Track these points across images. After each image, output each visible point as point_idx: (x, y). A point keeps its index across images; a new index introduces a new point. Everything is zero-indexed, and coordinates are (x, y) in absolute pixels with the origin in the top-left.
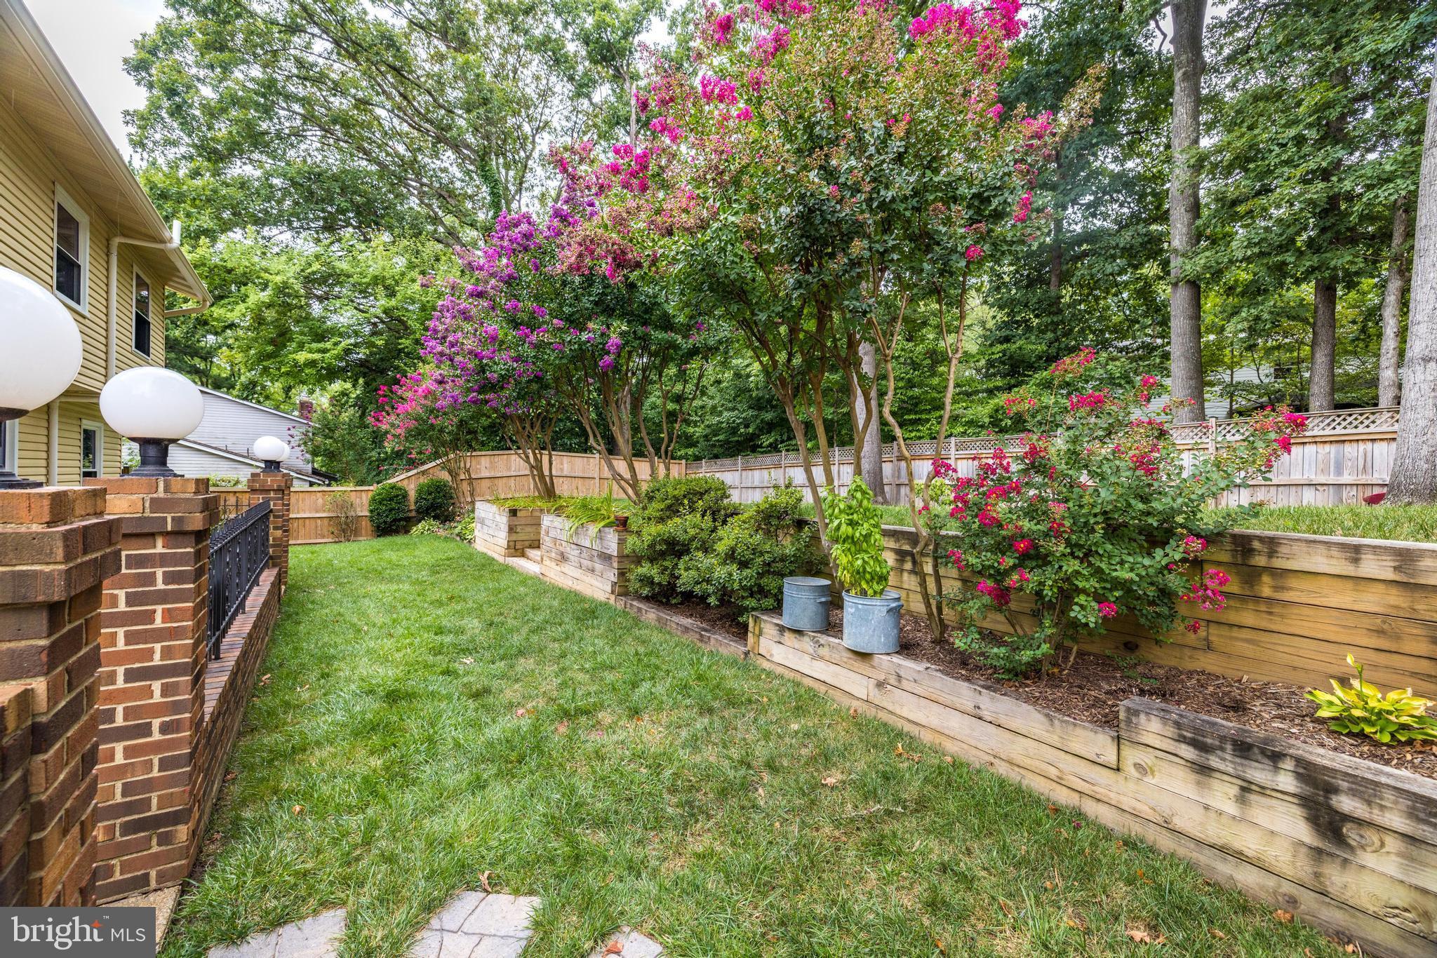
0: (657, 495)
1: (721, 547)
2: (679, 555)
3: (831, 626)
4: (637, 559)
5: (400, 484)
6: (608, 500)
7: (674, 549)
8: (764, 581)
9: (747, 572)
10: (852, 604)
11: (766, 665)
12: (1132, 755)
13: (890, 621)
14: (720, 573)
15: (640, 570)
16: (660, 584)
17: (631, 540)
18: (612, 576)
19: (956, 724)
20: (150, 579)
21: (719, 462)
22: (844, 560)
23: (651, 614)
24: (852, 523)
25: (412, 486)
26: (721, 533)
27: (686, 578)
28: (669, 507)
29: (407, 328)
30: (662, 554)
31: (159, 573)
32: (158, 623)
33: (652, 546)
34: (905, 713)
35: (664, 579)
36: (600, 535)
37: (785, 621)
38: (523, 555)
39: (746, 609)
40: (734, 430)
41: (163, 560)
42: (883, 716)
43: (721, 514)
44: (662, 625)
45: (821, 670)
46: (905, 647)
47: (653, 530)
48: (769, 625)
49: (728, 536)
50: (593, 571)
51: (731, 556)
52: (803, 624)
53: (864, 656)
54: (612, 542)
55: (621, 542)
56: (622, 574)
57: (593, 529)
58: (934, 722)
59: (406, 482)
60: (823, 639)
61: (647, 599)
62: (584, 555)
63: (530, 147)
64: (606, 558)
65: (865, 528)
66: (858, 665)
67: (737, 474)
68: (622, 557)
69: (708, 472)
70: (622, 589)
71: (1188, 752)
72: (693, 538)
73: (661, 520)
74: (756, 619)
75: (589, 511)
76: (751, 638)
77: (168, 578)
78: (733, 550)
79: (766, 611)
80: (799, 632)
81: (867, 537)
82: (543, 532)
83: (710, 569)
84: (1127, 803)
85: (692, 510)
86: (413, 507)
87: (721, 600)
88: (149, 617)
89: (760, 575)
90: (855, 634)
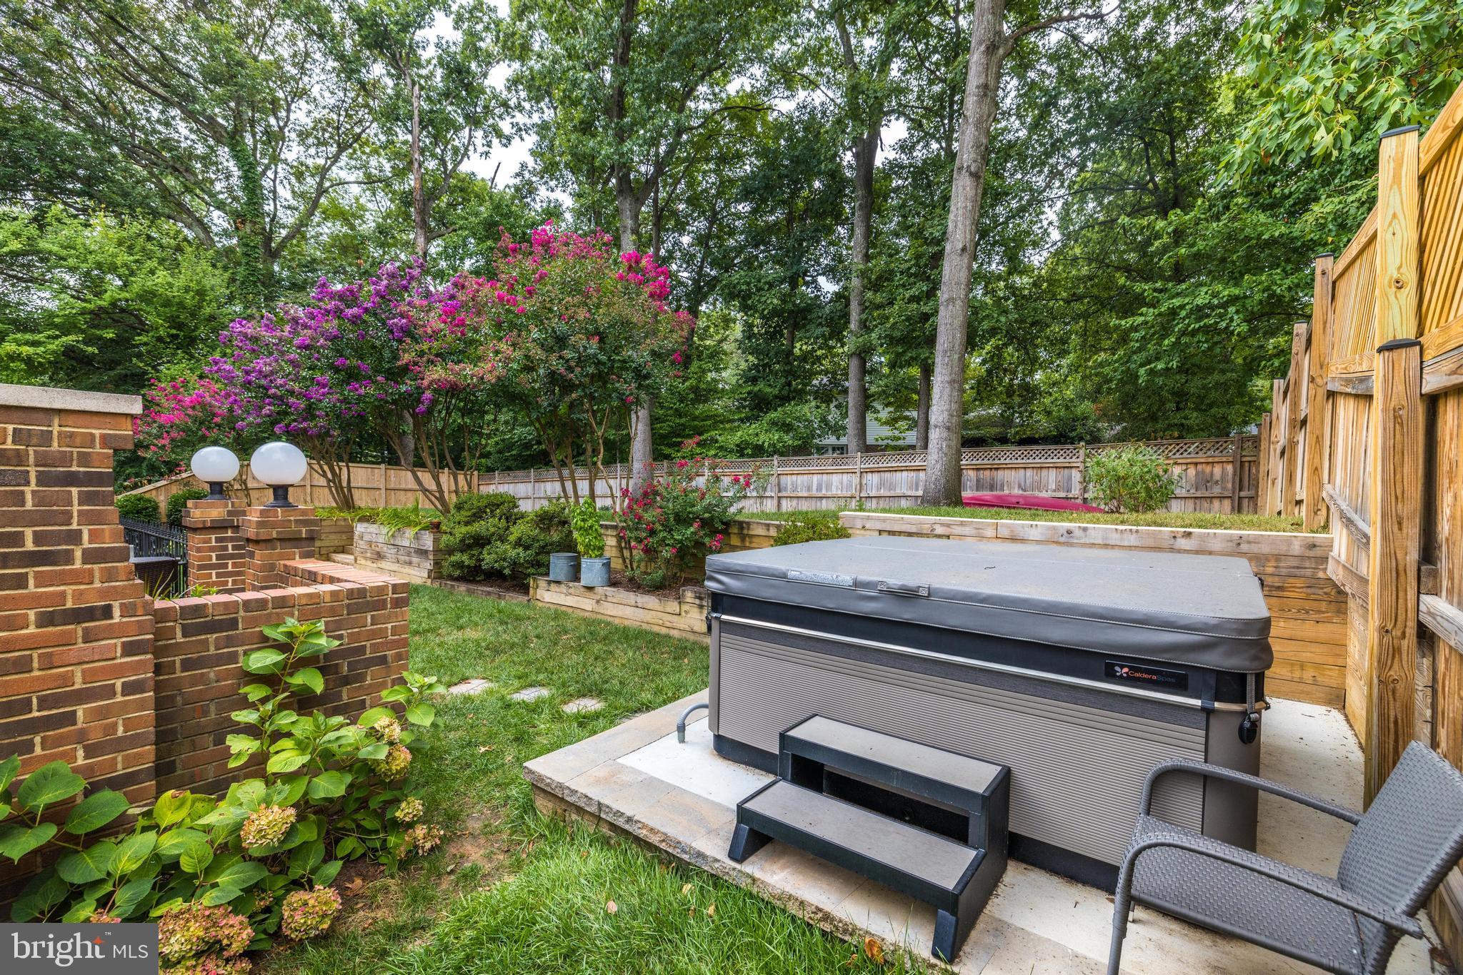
0: (466, 506)
1: (512, 538)
2: (483, 546)
3: (576, 576)
4: (450, 551)
5: (147, 496)
6: (416, 510)
7: (480, 542)
8: (540, 557)
9: (529, 552)
10: (585, 562)
11: (540, 604)
12: (685, 607)
13: (604, 571)
14: (512, 553)
15: (453, 558)
16: (468, 567)
17: (445, 538)
18: (428, 565)
19: (629, 612)
20: (226, 548)
21: (512, 473)
22: (579, 540)
23: (462, 588)
24: (583, 520)
25: (162, 498)
26: (512, 529)
27: (488, 558)
28: (474, 515)
29: (142, 323)
30: (470, 547)
31: (230, 545)
32: (230, 568)
33: (462, 541)
34: (609, 613)
35: (473, 563)
36: (417, 537)
37: (551, 578)
38: (328, 559)
39: (529, 575)
40: (527, 446)
41: (232, 539)
42: (599, 617)
43: (512, 517)
44: (470, 592)
45: (570, 601)
46: (613, 583)
47: (462, 530)
48: (542, 583)
49: (516, 531)
50: (410, 563)
51: (518, 543)
52: (561, 577)
53: (590, 589)
54: (428, 541)
55: (436, 541)
56: (437, 563)
57: (410, 532)
58: (620, 613)
59: (154, 493)
60: (571, 584)
61: (458, 579)
62: (402, 551)
63: (283, 114)
64: (422, 553)
65: (590, 523)
66: (588, 594)
67: (530, 486)
68: (437, 551)
69: (498, 487)
70: (437, 574)
71: (697, 601)
72: (493, 534)
73: (467, 524)
74: (535, 580)
75: (400, 519)
76: (531, 591)
77: (234, 548)
78: (520, 539)
79: (541, 575)
80: (558, 582)
81: (591, 527)
82: (356, 537)
83: (505, 551)
84: (682, 626)
85: (493, 516)
86: (164, 520)
87: (513, 570)
88: (226, 566)
89: (537, 554)
90: (586, 578)
